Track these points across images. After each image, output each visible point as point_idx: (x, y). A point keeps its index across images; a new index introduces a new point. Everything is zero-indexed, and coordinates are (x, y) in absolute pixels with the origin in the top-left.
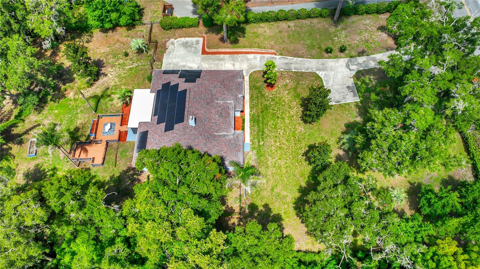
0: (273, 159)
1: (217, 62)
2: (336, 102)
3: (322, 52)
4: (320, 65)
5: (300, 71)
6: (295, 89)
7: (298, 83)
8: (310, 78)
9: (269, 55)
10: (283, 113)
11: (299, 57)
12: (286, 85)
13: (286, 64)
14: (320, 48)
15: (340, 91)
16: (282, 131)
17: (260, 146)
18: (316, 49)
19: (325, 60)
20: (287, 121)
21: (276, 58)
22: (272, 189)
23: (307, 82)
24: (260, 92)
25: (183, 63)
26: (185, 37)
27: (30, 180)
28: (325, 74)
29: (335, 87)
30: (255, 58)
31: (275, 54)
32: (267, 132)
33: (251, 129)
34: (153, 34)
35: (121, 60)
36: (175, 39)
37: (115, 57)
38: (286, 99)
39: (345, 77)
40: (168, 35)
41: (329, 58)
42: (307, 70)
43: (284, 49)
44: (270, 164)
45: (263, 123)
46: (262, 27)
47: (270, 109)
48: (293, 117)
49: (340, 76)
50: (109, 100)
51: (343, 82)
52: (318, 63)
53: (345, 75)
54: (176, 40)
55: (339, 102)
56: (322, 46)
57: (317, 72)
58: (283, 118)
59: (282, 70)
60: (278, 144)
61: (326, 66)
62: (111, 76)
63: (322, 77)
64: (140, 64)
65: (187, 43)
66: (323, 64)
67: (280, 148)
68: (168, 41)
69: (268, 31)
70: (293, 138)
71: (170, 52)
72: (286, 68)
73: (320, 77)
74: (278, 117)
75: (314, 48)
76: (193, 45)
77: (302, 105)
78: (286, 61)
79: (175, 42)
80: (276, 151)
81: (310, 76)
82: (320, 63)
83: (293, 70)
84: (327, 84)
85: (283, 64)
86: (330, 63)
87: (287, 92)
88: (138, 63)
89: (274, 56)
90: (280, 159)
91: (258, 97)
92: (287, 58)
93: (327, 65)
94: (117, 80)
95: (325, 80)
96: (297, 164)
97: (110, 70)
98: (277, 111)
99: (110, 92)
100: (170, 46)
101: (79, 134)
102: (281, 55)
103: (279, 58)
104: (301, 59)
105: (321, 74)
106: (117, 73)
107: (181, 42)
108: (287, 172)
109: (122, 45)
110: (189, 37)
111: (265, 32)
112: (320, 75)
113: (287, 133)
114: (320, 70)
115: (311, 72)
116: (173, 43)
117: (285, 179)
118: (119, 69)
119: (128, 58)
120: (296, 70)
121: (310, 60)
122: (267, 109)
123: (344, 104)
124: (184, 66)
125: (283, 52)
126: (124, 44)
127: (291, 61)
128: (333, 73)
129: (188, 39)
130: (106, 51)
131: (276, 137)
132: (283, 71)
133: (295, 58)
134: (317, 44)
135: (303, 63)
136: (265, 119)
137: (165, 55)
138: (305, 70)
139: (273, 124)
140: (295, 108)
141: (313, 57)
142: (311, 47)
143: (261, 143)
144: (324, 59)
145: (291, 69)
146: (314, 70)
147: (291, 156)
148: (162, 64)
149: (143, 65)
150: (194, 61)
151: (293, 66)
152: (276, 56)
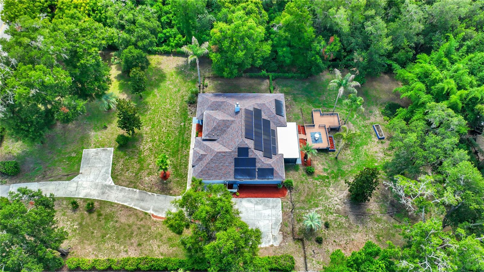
2: (107, 149)
3: (99, 210)
4: (107, 193)
5: (131, 189)
6: (141, 169)
7: (136, 174)
8: (123, 178)
9: (160, 215)
10: (159, 146)
11: (127, 207)
12: (149, 174)
13: (143, 200)
14: (100, 215)
15: (99, 160)
16: (163, 130)
17: (184, 122)
18: (104, 214)
19: (100, 199)
20: (157, 138)
21: (154, 210)
22: (179, 91)
23: (127, 174)
24: (176, 170)
25: (259, 207)
28: (106, 180)
29: (101, 165)
31: (153, 215)
32: (177, 132)
33: (191, 136)
34: (302, 255)
35: (332, 219)
36: (272, 246)
37: (340, 225)
39: (87, 175)
40: (282, 252)
41: (94, 200)
42: (122, 189)
43: (142, 220)
44: (178, 107)
45: (179, 141)
46: (162, 254)
47: (170, 152)
48: (150, 141)
49: (92, 177)
50: (327, 170)
51: (91, 169)
52: (108, 196)
53: (86, 177)
54: (271, 243)
55: (103, 150)
56: (95, 217)
57: (113, 184)
58: (160, 141)
59: (150, 193)
60: (168, 121)
61: (102, 190)
62: (336, 198)
63: (110, 177)
64: (308, 211)
66: (103, 193)
67: (168, 118)
68: (281, 243)
69: (155, 247)
70: (155, 123)
71: (276, 224)
72: (144, 194)
73: (112, 177)
74: (164, 143)
75: (106, 215)
78: (142, 204)
79: (272, 240)
80: (171, 116)
81: (123, 181)
82: (107, 195)
83: (138, 190)
84: (108, 169)
85: (147, 201)
86: (94, 194)
87: (150, 167)
89: (155, 214)
90: (169, 109)
91: (180, 166)
92: (141, 208)
93: (99, 191)
94: (327, 193)
95: (109, 174)
96: (157, 103)
97: (340, 208)
98: (164, 149)
100: (276, 232)
102: (146, 214)
103: (149, 209)
104: (126, 204)
105: (110, 182)
106: (330, 202)
107: (264, 239)
108: (166, 100)
109: (337, 241)
111: (159, 246)
112: (112, 180)
113: (159, 127)
114: (110, 187)
115: (120, 185)
116: (275, 238)
117: (168, 95)
118: (330, 207)
120: (135, 190)
121: (116, 202)
122: (173, 153)
123: (99, 148)
124: (257, 203)
125: (143, 216)
126: (334, 241)
127: (137, 202)
128: (97, 181)
130: (354, 234)
131: (169, 127)
132: (149, 191)
133: (131, 206)
134: (100, 221)
135: (124, 199)
136: (176, 144)
137: (281, 221)
138: (125, 189)
139: (170, 137)
140: (146, 149)
141: (111, 204)
142: (109, 217)
143: (182, 124)
144: (100, 201)
145: (140, 192)
146: (115, 188)
147: (160, 109)
148: (282, 208)
149: (303, 208)
150: (247, 210)
151: (137, 196)
152: (152, 212)
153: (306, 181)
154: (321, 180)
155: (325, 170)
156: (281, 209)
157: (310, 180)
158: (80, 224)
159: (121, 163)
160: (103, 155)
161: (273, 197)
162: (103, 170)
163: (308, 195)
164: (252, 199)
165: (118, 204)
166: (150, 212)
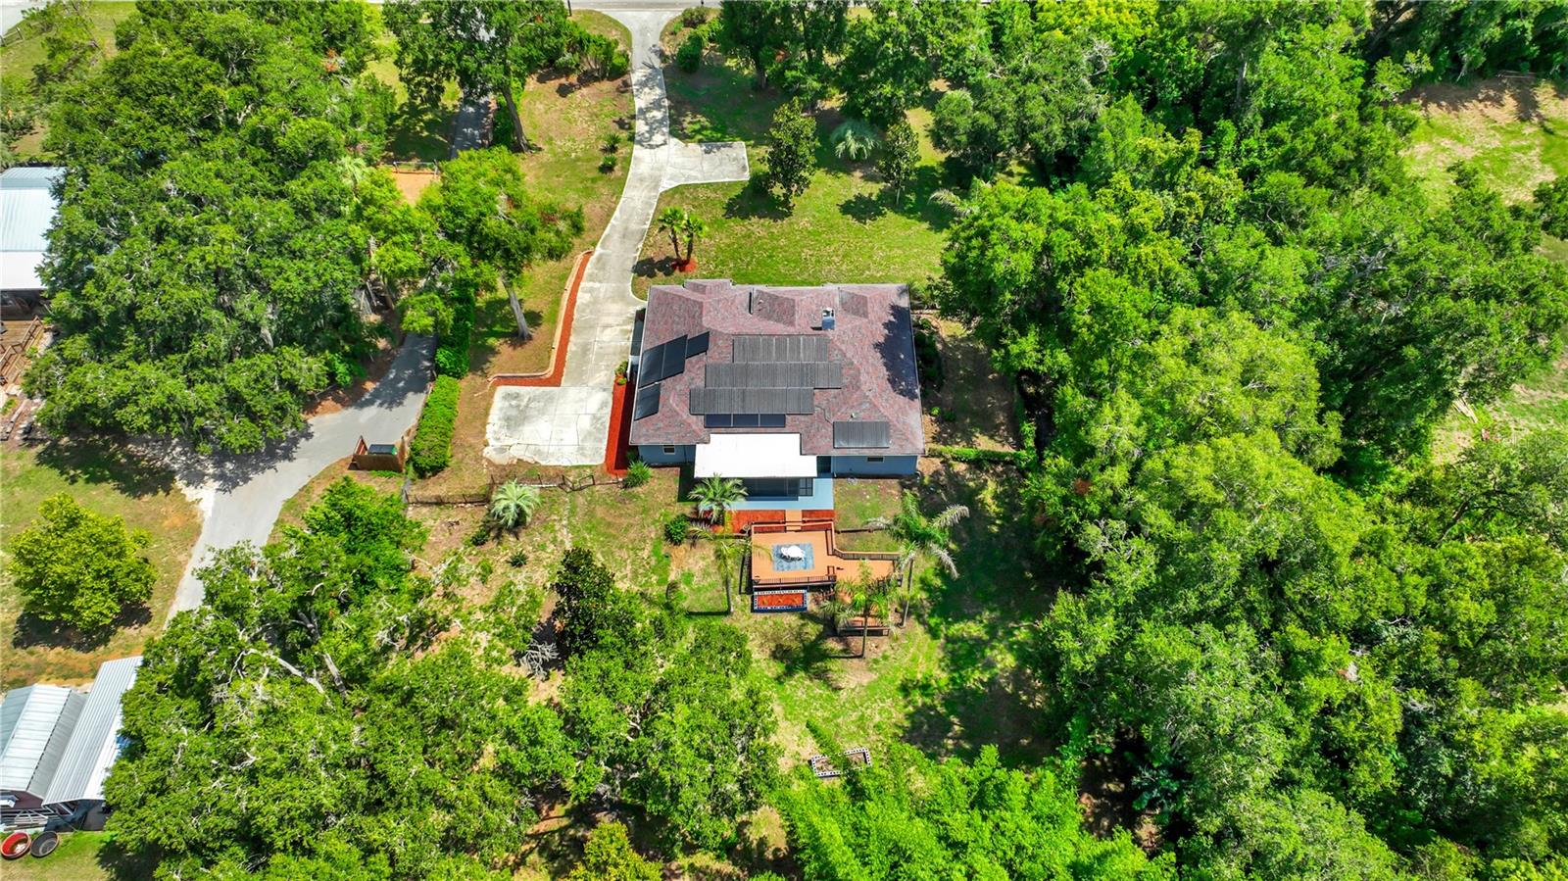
0: (869, 269)
1: (592, 357)
2: (745, 170)
3: (606, 179)
4: (641, 184)
5: (650, 216)
8: (675, 201)
9: (589, 266)
10: (760, 248)
11: (609, 216)
13: (624, 237)
14: (594, 180)
15: (718, 164)
16: (806, 250)
18: (595, 186)
19: (630, 176)
20: (783, 242)
21: (601, 255)
23: (685, 207)
25: (586, 423)
26: (484, 425)
27: (944, 746)
28: (670, 179)
29: (705, 168)
30: (591, 291)
31: (590, 254)
34: (451, 497)
35: (537, 575)
36: (486, 445)
38: (727, 241)
39: (682, 153)
40: (467, 460)
41: (626, 170)
42: (651, 205)
47: (747, 269)
48: (773, 232)
49: (677, 160)
50: (688, 583)
51: (695, 157)
52: (635, 187)
53: (678, 153)
54: (491, 442)
55: (744, 167)
56: (589, 176)
57: (661, 190)
58: (774, 249)
59: (640, 246)
60: (836, 259)
61: (647, 177)
63: (677, 184)
64: (565, 522)
65: (508, 419)
66: (641, 180)
67: (844, 256)
68: (490, 461)
70: (823, 235)
71: (538, 452)
72: (638, 237)
73: (677, 187)
74: (770, 257)
75: (593, 188)
76: (518, 406)
77: (745, 217)
78: (616, 237)
79: (498, 444)
81: (669, 202)
82: (638, 185)
83: (647, 226)
84: (696, 179)
85: (622, 243)
86: (640, 169)
87: (705, 240)
88: (557, 528)
89: (593, 259)
92: (608, 235)
93: (646, 174)
95: (686, 181)
96: (883, 233)
98: (753, 258)
99: (657, 588)
100: (517, 452)
101: (795, 645)
102: (594, 244)
103: (603, 247)
104: (617, 213)
105: (667, 185)
107: (504, 431)
108: (899, 247)
110: (487, 414)
112: (670, 187)
113: (812, 243)
114: (656, 187)
115: (659, 199)
116: (502, 450)
119: (531, 557)
120: (648, 222)
121: (622, 199)
122: (744, 275)
123: (750, 160)
124: (595, 418)
125: (588, 240)
127: (619, 229)
128: (669, 168)
129: (495, 416)
131: (819, 261)
132: (644, 244)
133: (612, 221)
134: (581, 183)
135: (628, 210)
136: (771, 278)
137: (543, 463)
138: (650, 208)
139: (787, 265)
140: (750, 228)
141: (618, 193)
142: (587, 192)
144: (626, 177)
145: (643, 230)
146: (653, 194)
147: (866, 240)
148: (577, 467)
149: (572, 512)
150: (582, 400)
151: (633, 226)
152: (596, 254)
153: (650, 521)
154: (653, 563)
155: (688, 577)
156: (575, 463)
157: (654, 532)
158: (578, 159)
159: (713, 195)
160: (734, 167)
161: (607, 450)
162: (693, 173)
163: (609, 525)
164: (608, 410)
165: (616, 203)
166: (598, 250)
